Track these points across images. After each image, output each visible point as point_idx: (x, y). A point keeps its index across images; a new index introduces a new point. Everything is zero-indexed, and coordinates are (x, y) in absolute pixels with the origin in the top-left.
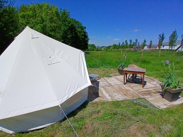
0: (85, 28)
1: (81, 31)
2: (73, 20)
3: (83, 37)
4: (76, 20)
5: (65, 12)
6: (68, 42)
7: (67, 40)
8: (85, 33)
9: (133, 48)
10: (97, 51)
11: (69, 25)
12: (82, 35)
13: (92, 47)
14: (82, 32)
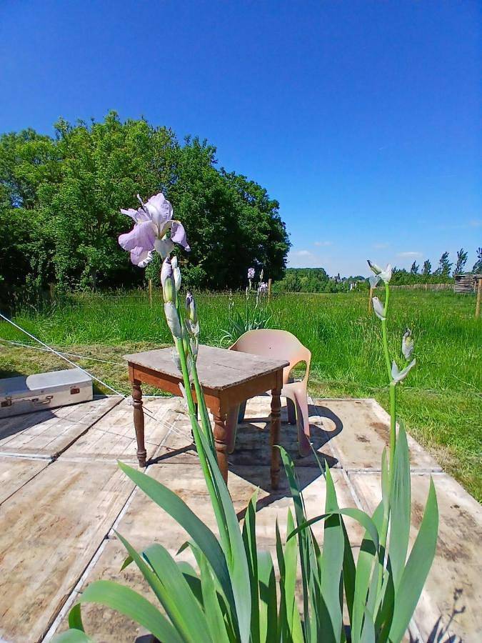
0: (276, 205)
1: (259, 216)
2: (236, 177)
3: (265, 237)
4: (248, 181)
5: (198, 148)
6: (201, 250)
7: (196, 243)
8: (275, 222)
9: (462, 281)
10: (332, 291)
11: (208, 192)
12: (264, 231)
13: (314, 279)
14: (261, 220)
